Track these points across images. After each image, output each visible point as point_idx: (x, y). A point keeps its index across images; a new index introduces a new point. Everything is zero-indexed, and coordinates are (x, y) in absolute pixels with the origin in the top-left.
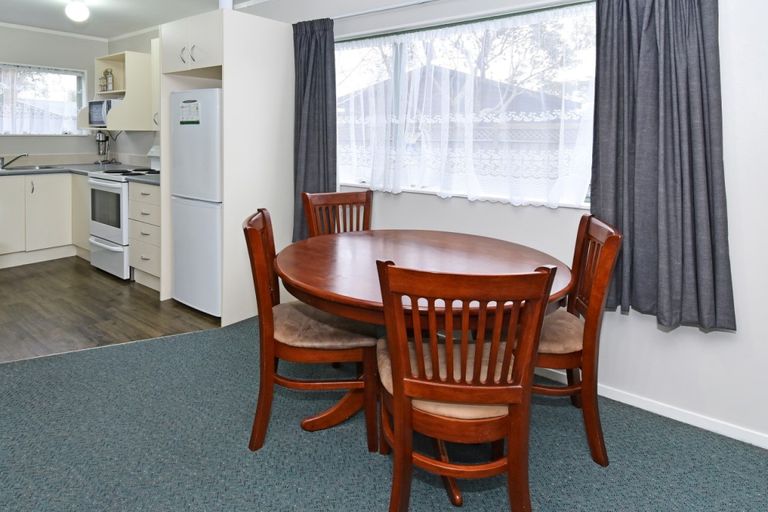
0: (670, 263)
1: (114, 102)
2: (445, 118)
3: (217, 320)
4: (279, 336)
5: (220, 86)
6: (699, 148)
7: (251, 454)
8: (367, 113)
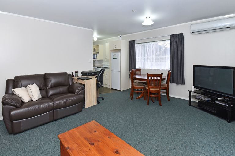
0: (178, 76)
1: (97, 54)
2: (151, 57)
3: (120, 91)
4: (134, 86)
5: (120, 52)
6: (181, 61)
7: (132, 101)
8: (140, 56)
